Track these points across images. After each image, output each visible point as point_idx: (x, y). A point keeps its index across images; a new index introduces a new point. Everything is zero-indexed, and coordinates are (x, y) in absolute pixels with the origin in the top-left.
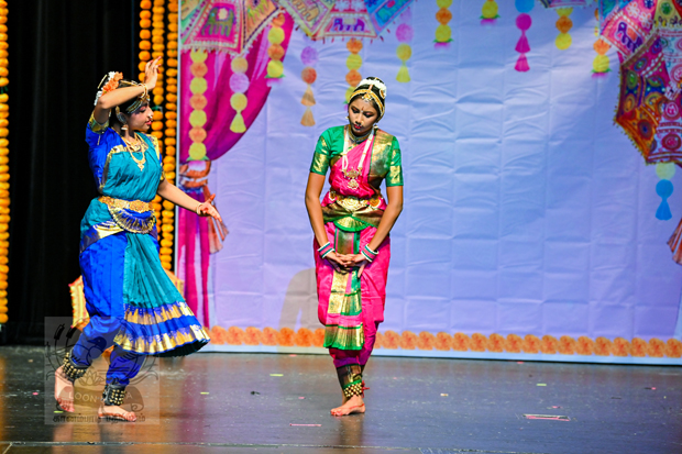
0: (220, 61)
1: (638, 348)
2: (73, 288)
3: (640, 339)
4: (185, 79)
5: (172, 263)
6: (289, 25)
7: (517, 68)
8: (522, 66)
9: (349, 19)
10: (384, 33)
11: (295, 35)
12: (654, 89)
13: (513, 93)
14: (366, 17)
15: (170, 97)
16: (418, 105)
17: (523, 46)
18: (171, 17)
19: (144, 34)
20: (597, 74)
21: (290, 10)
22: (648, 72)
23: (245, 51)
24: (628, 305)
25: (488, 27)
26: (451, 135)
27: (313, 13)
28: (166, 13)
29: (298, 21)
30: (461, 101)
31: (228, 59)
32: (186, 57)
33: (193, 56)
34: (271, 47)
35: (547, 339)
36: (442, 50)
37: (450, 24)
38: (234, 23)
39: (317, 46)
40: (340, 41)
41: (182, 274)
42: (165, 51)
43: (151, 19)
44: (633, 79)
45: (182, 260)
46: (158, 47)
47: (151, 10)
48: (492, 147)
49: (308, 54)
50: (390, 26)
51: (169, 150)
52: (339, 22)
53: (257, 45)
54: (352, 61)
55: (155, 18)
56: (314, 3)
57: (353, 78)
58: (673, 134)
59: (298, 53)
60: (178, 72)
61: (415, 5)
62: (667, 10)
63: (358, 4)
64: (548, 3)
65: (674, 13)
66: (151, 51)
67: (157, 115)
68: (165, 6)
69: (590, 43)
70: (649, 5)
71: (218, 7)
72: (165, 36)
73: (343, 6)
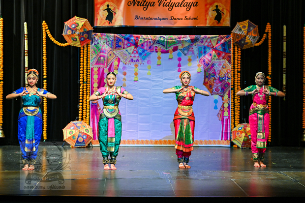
0: (101, 70)
1: (210, 142)
2: (63, 130)
3: (211, 140)
4: (92, 75)
5: (89, 123)
6: (119, 61)
8: (179, 70)
9: (135, 59)
10: (144, 62)
11: (121, 63)
12: (213, 76)
14: (139, 58)
15: (88, 80)
16: (153, 81)
17: (179, 65)
18: (88, 59)
19: (81, 64)
20: (198, 72)
21: (119, 57)
22: (211, 72)
23: (108, 68)
24: (207, 131)
25: (170, 60)
26: (162, 88)
27: (125, 58)
28: (87, 58)
29: (121, 60)
30: (164, 80)
31: (103, 70)
32: (92, 69)
33: (94, 69)
34: (114, 66)
36: (159, 67)
37: (161, 60)
38: (105, 60)
39: (127, 66)
40: (132, 65)
41: (92, 126)
42: (87, 68)
43: (83, 60)
44: (207, 74)
45: (92, 122)
46: (85, 67)
47: (83, 58)
49: (124, 68)
50: (145, 61)
51: (88, 93)
52: (132, 59)
53: (111, 66)
54: (136, 70)
56: (126, 55)
57: (136, 74)
58: (217, 88)
59: (121, 68)
60: (90, 73)
61: (151, 55)
62: (215, 56)
63: (137, 55)
64: (185, 55)
65: (217, 57)
66: (83, 68)
67: (85, 84)
68: (87, 56)
69: (196, 65)
70: (211, 55)
71: (101, 56)
72: (87, 64)
73: (133, 55)
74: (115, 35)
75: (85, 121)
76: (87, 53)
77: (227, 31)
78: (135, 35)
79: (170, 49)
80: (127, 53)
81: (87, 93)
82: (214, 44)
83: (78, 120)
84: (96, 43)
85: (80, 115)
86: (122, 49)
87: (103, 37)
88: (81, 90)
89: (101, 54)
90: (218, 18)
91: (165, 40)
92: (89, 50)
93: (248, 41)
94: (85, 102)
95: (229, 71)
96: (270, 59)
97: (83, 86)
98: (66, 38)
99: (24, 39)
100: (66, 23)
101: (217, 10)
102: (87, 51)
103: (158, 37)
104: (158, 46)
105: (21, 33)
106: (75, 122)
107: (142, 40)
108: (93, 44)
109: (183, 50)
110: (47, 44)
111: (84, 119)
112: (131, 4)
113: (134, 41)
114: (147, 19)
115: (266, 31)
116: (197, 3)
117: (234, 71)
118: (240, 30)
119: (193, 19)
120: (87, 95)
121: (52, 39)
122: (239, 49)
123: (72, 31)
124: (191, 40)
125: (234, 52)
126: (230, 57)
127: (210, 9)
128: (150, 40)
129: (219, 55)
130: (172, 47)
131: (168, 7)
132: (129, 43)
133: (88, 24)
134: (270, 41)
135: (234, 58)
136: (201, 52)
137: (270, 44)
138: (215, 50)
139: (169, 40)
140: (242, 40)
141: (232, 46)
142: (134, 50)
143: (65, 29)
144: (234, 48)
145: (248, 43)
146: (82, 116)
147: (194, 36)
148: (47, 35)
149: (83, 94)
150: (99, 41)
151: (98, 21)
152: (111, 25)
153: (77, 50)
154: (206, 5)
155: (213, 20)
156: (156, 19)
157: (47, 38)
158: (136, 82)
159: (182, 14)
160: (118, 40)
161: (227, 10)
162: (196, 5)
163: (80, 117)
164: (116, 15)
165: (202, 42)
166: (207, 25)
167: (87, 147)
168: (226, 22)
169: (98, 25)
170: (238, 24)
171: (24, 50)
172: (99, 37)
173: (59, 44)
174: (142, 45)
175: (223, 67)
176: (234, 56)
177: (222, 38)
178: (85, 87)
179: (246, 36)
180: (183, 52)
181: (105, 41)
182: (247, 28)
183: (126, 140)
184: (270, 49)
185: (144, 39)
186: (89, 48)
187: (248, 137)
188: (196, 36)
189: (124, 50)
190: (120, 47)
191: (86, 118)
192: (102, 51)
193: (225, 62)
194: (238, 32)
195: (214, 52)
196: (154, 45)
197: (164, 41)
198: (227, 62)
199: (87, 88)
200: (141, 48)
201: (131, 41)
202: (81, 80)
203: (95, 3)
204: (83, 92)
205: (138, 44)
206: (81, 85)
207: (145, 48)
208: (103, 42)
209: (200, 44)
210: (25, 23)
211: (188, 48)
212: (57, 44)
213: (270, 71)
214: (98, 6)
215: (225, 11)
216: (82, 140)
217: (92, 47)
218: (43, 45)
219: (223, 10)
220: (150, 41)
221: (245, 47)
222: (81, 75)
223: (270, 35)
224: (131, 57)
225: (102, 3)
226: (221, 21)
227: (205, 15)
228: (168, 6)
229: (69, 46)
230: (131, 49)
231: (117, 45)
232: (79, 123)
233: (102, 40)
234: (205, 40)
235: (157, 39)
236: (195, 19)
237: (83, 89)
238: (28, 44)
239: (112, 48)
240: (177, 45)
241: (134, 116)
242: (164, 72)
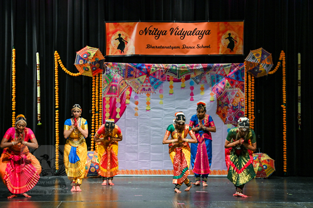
0: (113, 99)
1: (224, 172)
4: (104, 105)
6: (131, 90)
7: (191, 100)
8: (192, 100)
9: (147, 88)
10: (156, 91)
11: (133, 93)
12: (226, 105)
13: (190, 106)
14: (151, 87)
15: (100, 109)
16: (165, 110)
17: (192, 94)
18: (100, 89)
19: (93, 93)
20: (211, 101)
21: (131, 86)
22: (224, 101)
23: (120, 97)
24: (221, 161)
25: (183, 89)
27: (137, 87)
29: (133, 89)
30: (176, 109)
31: (115, 99)
32: (104, 99)
33: (106, 98)
34: (126, 96)
36: (171, 96)
37: (173, 89)
38: (117, 90)
39: (139, 95)
40: (144, 94)
42: (99, 97)
43: (95, 89)
44: (220, 102)
46: (97, 96)
47: (95, 87)
49: (136, 97)
52: (144, 89)
53: (123, 95)
54: (147, 99)
56: (138, 84)
57: (148, 103)
58: (231, 117)
59: (133, 97)
60: (102, 103)
61: (164, 84)
62: (228, 85)
63: (149, 84)
64: (198, 83)
65: (230, 86)
66: (95, 98)
67: (97, 114)
68: (99, 86)
69: (209, 94)
70: (223, 84)
71: (112, 86)
72: (99, 94)
73: (145, 84)
74: (127, 64)
76: (99, 83)
77: (240, 59)
78: (147, 64)
79: (182, 77)
80: (139, 82)
81: (99, 122)
82: (227, 73)
83: (90, 150)
84: (108, 72)
85: (92, 145)
86: (134, 78)
87: (115, 66)
88: (93, 120)
89: (113, 83)
90: (231, 46)
91: (178, 69)
92: (100, 79)
93: (262, 69)
95: (242, 100)
96: (284, 87)
97: (95, 116)
98: (78, 68)
99: (37, 70)
100: (78, 53)
101: (230, 38)
102: (99, 80)
103: (170, 66)
104: (170, 75)
105: (34, 64)
107: (154, 69)
108: (105, 74)
109: (195, 79)
110: (59, 74)
111: (96, 149)
112: (143, 33)
113: (146, 70)
114: (159, 48)
115: (280, 59)
116: (209, 31)
117: (248, 99)
118: (254, 58)
119: (205, 47)
120: (99, 124)
121: (64, 69)
122: (253, 78)
123: (84, 60)
124: (204, 68)
125: (248, 80)
126: (243, 85)
127: (223, 37)
129: (232, 83)
130: (184, 76)
131: (180, 36)
132: (140, 72)
133: (100, 54)
134: (284, 69)
135: (248, 87)
136: (214, 81)
137: (284, 73)
138: (228, 78)
139: (182, 69)
140: (255, 68)
141: (245, 74)
142: (146, 79)
143: (77, 58)
144: (247, 76)
145: (261, 71)
146: (94, 146)
147: (207, 64)
148: (59, 64)
149: (95, 124)
150: (111, 70)
151: (110, 51)
152: (122, 54)
153: (89, 79)
154: (218, 33)
155: (226, 49)
156: (168, 48)
157: (59, 68)
158: (148, 112)
159: (194, 43)
160: (130, 69)
161: (240, 38)
162: (208, 34)
163: (92, 147)
164: (128, 44)
165: (215, 70)
166: (220, 53)
167: (99, 177)
168: (239, 50)
169: (110, 54)
170: (251, 52)
171: (37, 80)
172: (111, 66)
173: (71, 74)
174: (154, 74)
175: (236, 96)
176: (248, 84)
177: (235, 67)
178: (97, 117)
179: (259, 64)
180: (195, 81)
181: (117, 70)
182: (260, 56)
183: (139, 170)
184: (284, 77)
185: (156, 68)
186: (100, 77)
187: (262, 167)
188: (209, 64)
189: (136, 79)
190: (131, 76)
192: (114, 81)
193: (239, 91)
194: (251, 61)
195: (227, 80)
196: (166, 74)
197: (176, 70)
198: (240, 91)
199: (99, 118)
200: (153, 77)
201: (143, 70)
202: (93, 110)
203: (107, 32)
204: (95, 121)
205: (150, 73)
206: (93, 115)
207: (157, 77)
208: (114, 72)
209: (213, 72)
210: (37, 54)
211: (200, 77)
212: (68, 74)
213: (285, 100)
214: (110, 35)
215: (238, 39)
216: (94, 170)
217: (103, 76)
218: (55, 75)
219: (236, 37)
220: (162, 70)
221: (259, 76)
222: (93, 104)
223: (284, 63)
224: (143, 86)
225: (114, 33)
226: (234, 50)
227: (218, 43)
228: (180, 34)
229: (81, 76)
230: (143, 78)
231: (128, 74)
232: (91, 153)
233: (114, 69)
234: (217, 69)
235: (169, 68)
236: (207, 47)
237: (95, 118)
238: (40, 75)
239: (123, 77)
240: (189, 74)
241: (146, 145)
242: (176, 101)
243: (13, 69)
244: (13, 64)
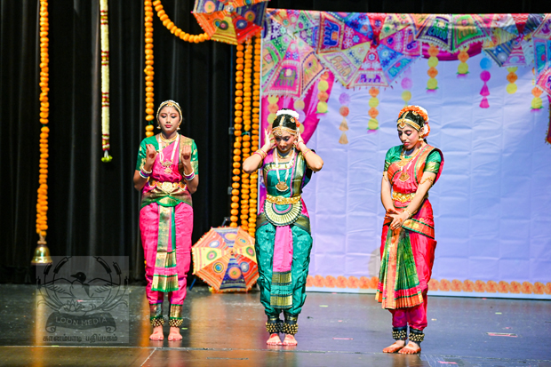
0: (286, 102)
2: (194, 249)
4: (264, 114)
6: (331, 77)
7: (481, 106)
8: (484, 104)
9: (371, 75)
10: (393, 84)
11: (335, 86)
13: (478, 122)
14: (381, 74)
15: (254, 126)
17: (485, 91)
18: (255, 75)
19: (238, 86)
20: (534, 110)
21: (332, 69)
23: (303, 96)
25: (462, 79)
27: (347, 71)
28: (253, 72)
29: (337, 77)
30: (444, 128)
31: (292, 101)
32: (264, 100)
33: (269, 99)
34: (320, 93)
35: (502, 283)
36: (431, 94)
37: (437, 77)
38: (296, 78)
39: (349, 92)
40: (365, 89)
42: (252, 97)
43: (243, 76)
46: (247, 94)
47: (243, 71)
48: (466, 157)
49: (343, 97)
50: (397, 79)
52: (364, 76)
53: (310, 92)
54: (372, 102)
55: (245, 76)
56: (348, 64)
57: (373, 113)
59: (337, 97)
60: (260, 110)
61: (413, 66)
63: (377, 65)
64: (501, 64)
66: (243, 97)
67: (246, 137)
68: (252, 68)
69: (529, 90)
71: (285, 68)
72: (252, 87)
73: (366, 66)
74: (324, 14)
75: (245, 228)
76: (253, 59)
78: (373, 15)
79: (461, 49)
80: (352, 60)
83: (228, 224)
84: (275, 34)
85: (233, 212)
86: (339, 49)
87: (293, 19)
88: (236, 151)
89: (288, 62)
91: (450, 27)
92: (256, 52)
94: (245, 181)
97: (242, 142)
98: (202, 22)
99: (100, 24)
102: (253, 54)
103: (431, 19)
104: (430, 42)
105: (93, 8)
106: (220, 230)
107: (391, 27)
108: (268, 37)
109: (494, 54)
110: (155, 36)
111: (244, 222)
113: (369, 29)
121: (168, 24)
123: (217, 3)
124: (518, 25)
128: (412, 28)
130: (467, 44)
132: (356, 33)
136: (543, 57)
139: (461, 28)
142: (369, 53)
146: (239, 215)
147: (526, 16)
148: (155, 12)
150: (283, 30)
153: (228, 51)
157: (156, 21)
158: (372, 134)
160: (330, 27)
163: (233, 218)
165: (547, 31)
167: (249, 291)
171: (100, 51)
172: (283, 19)
173: (185, 36)
174: (391, 39)
178: (246, 144)
180: (495, 58)
181: (298, 29)
183: (347, 278)
185: (396, 24)
186: (256, 46)
188: (531, 16)
189: (345, 52)
190: (333, 44)
191: (247, 220)
192: (289, 56)
196: (421, 40)
197: (447, 30)
199: (251, 146)
200: (387, 48)
201: (362, 31)
202: (237, 126)
204: (241, 155)
205: (381, 38)
206: (238, 139)
207: (398, 47)
209: (542, 36)
211: (508, 48)
212: (178, 38)
216: (239, 274)
217: (264, 43)
218: (144, 37)
220: (410, 31)
222: (238, 113)
224: (360, 69)
229: (209, 43)
230: (362, 50)
231: (325, 40)
232: (230, 232)
233: (291, 27)
235: (429, 25)
237: (242, 148)
238: (110, 37)
239: (313, 46)
240: (480, 40)
241: (367, 217)
242: (444, 108)
243: (43, 21)
244: (43, 9)
